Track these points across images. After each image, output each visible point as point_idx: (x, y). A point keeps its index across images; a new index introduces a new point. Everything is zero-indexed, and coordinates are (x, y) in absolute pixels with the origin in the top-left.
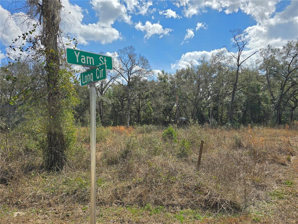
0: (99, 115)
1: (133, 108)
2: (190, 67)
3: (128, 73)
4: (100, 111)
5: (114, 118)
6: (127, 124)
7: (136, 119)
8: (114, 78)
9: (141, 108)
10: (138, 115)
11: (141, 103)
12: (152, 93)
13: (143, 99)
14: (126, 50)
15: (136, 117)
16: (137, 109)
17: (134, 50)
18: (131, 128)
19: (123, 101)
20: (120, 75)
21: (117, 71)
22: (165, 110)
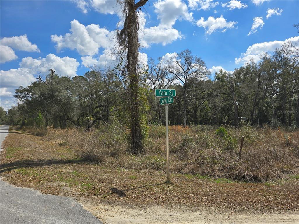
0: (158, 115)
1: (189, 108)
2: (251, 64)
3: (185, 75)
4: (159, 111)
5: (171, 118)
6: (184, 124)
7: (192, 119)
8: (171, 80)
9: (198, 108)
10: (195, 115)
11: (197, 103)
12: (208, 93)
13: (199, 99)
14: (183, 54)
15: (192, 117)
16: (193, 109)
17: (191, 53)
18: (187, 127)
19: (180, 101)
20: (177, 78)
21: (174, 75)
22: (223, 110)
